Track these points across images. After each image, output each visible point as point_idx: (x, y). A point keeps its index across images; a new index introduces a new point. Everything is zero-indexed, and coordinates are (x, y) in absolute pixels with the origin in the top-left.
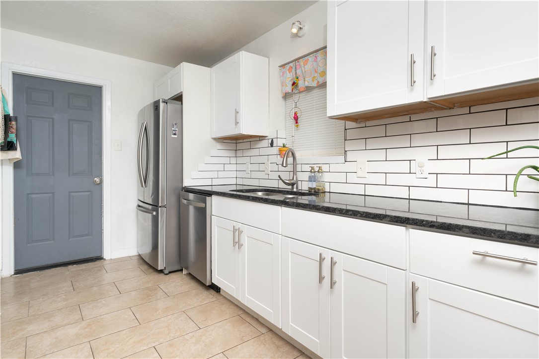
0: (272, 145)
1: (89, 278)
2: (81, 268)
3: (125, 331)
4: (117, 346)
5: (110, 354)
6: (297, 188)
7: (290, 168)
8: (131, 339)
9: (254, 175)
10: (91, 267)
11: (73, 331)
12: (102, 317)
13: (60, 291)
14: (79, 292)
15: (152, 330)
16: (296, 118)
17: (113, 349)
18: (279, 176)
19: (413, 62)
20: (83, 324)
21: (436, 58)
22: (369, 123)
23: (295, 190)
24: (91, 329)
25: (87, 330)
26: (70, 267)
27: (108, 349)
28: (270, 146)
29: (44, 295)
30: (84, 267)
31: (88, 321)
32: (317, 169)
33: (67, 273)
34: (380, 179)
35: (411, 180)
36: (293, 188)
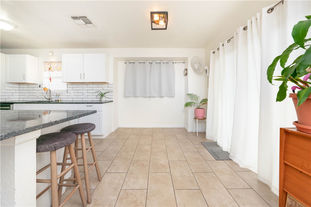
0: (40, 86)
6: (51, 100)
7: (49, 94)
9: (29, 97)
16: (50, 79)
18: (45, 97)
19: (81, 75)
21: (85, 75)
22: (73, 84)
23: (50, 101)
28: (39, 87)
32: (58, 95)
34: (76, 97)
35: (83, 97)
36: (49, 100)
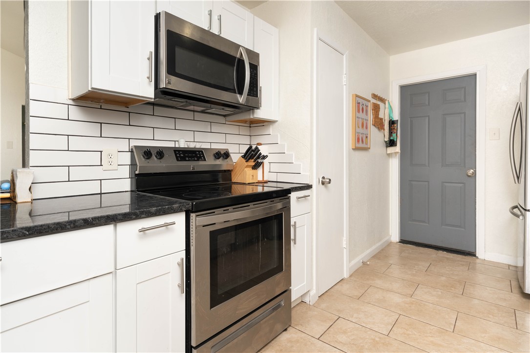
1: (447, 267)
2: (448, 257)
3: (434, 327)
4: (416, 333)
5: (405, 334)
8: (432, 336)
10: (458, 259)
11: (397, 299)
12: (427, 303)
13: (416, 267)
14: (429, 275)
15: (460, 345)
17: (411, 333)
20: (408, 300)
24: (410, 307)
25: (406, 305)
26: (440, 252)
27: (407, 330)
29: (403, 264)
30: (452, 257)
31: (413, 299)
33: (434, 256)
